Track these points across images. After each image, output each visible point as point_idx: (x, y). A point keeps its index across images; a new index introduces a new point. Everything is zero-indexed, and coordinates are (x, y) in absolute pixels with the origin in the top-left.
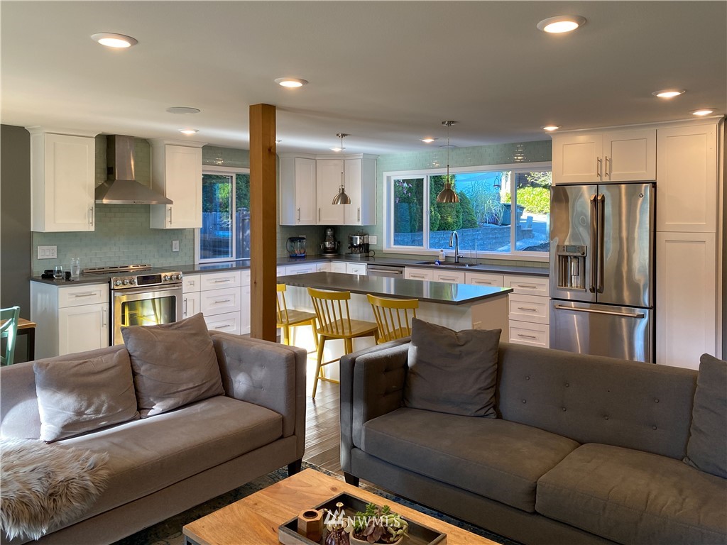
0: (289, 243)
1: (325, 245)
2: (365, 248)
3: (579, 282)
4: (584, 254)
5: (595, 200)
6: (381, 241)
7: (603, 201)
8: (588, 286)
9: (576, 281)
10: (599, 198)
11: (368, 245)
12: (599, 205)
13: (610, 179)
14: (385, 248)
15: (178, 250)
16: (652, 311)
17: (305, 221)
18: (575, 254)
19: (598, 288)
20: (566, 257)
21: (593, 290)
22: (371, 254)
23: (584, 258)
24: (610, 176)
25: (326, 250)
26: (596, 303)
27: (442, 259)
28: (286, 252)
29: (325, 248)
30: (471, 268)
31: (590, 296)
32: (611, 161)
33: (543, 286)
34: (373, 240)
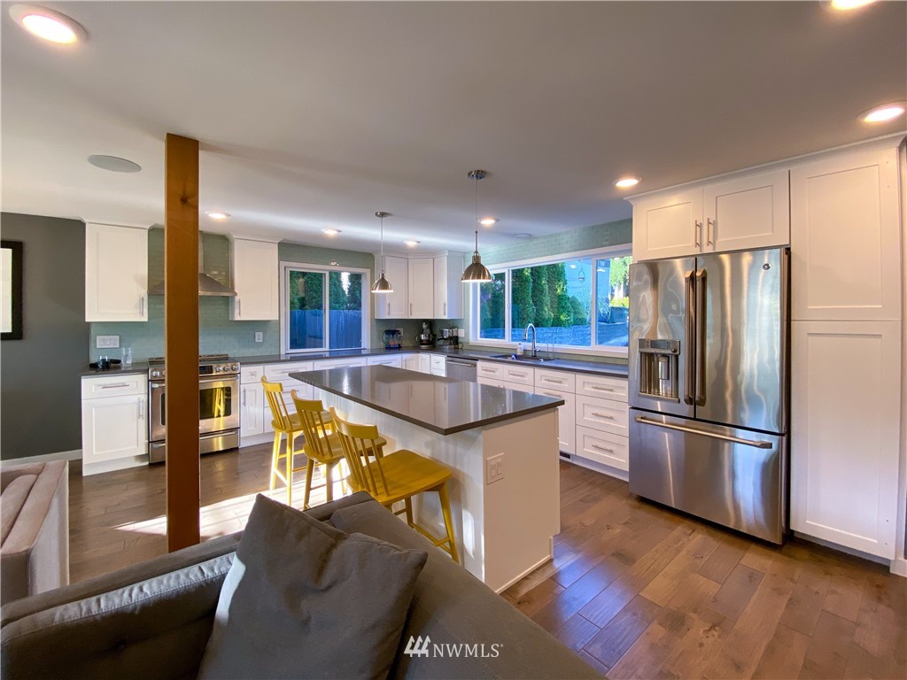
0: (385, 336)
1: (420, 338)
2: (455, 340)
3: (669, 388)
4: (675, 351)
5: (692, 279)
6: (467, 333)
7: (704, 279)
8: (682, 395)
9: (664, 388)
10: (698, 274)
11: (457, 337)
12: (699, 284)
13: (714, 249)
14: (472, 340)
15: (261, 341)
16: (784, 438)
17: (395, 315)
18: (663, 352)
19: (697, 399)
20: (651, 356)
21: (690, 401)
22: (460, 346)
23: (677, 357)
24: (714, 244)
25: (421, 342)
26: (695, 419)
27: (519, 353)
28: (382, 343)
29: (421, 341)
30: (547, 364)
31: (686, 409)
32: (715, 224)
33: (621, 391)
34: (461, 333)
